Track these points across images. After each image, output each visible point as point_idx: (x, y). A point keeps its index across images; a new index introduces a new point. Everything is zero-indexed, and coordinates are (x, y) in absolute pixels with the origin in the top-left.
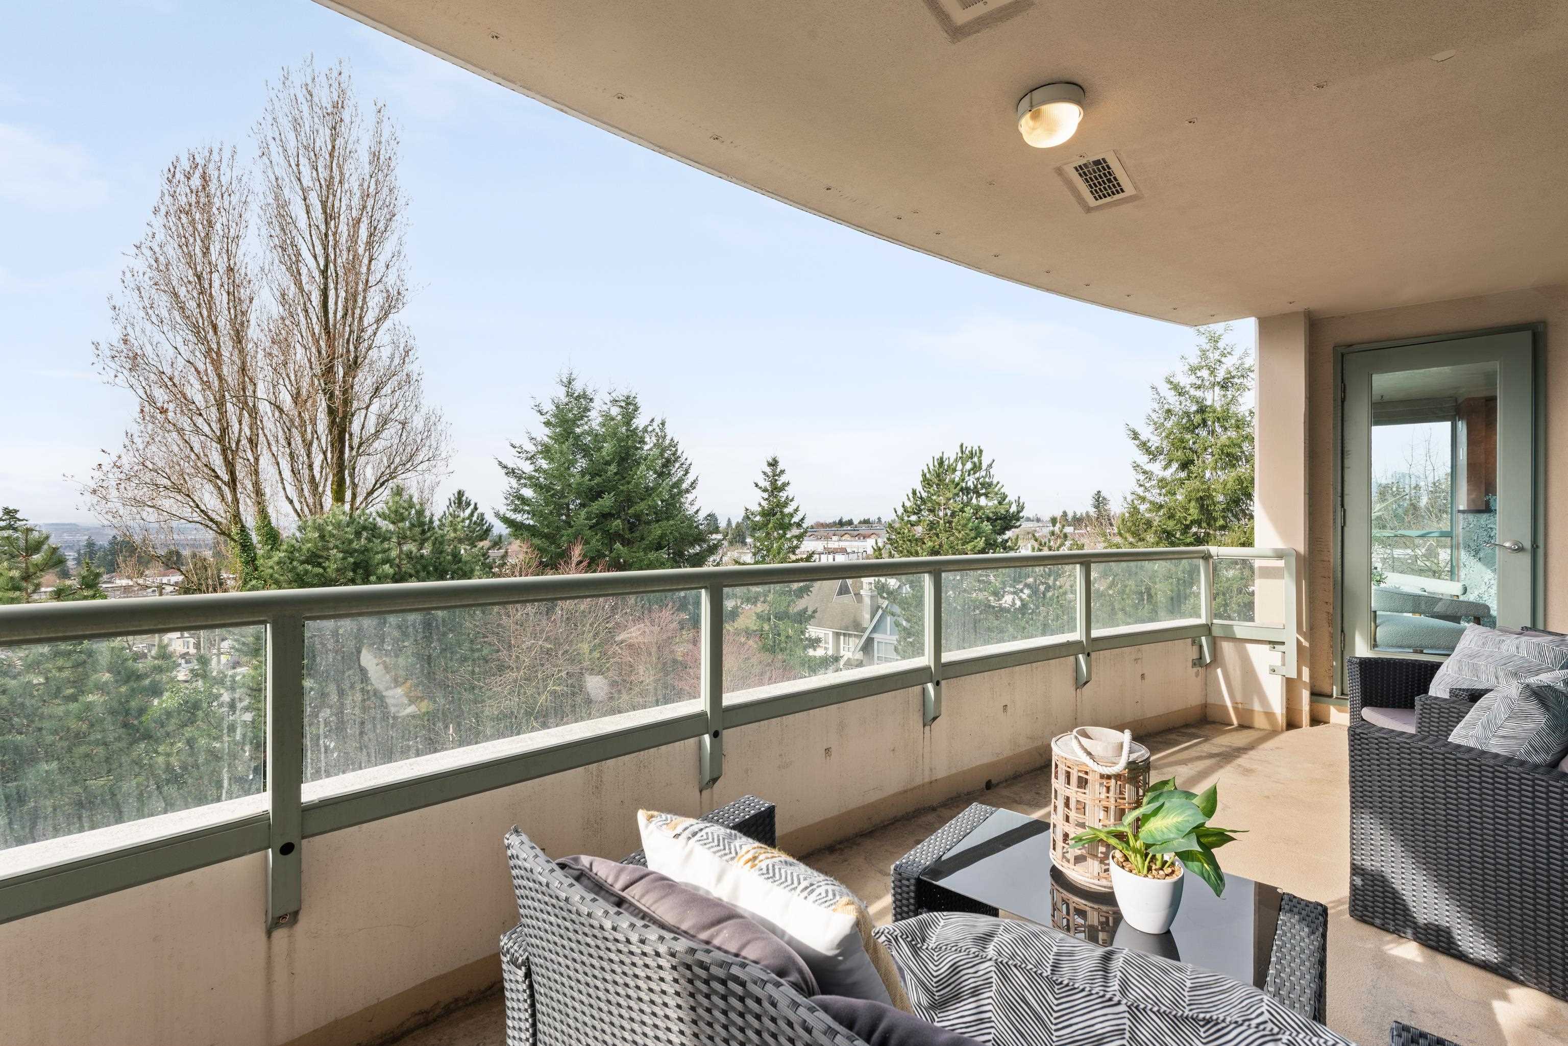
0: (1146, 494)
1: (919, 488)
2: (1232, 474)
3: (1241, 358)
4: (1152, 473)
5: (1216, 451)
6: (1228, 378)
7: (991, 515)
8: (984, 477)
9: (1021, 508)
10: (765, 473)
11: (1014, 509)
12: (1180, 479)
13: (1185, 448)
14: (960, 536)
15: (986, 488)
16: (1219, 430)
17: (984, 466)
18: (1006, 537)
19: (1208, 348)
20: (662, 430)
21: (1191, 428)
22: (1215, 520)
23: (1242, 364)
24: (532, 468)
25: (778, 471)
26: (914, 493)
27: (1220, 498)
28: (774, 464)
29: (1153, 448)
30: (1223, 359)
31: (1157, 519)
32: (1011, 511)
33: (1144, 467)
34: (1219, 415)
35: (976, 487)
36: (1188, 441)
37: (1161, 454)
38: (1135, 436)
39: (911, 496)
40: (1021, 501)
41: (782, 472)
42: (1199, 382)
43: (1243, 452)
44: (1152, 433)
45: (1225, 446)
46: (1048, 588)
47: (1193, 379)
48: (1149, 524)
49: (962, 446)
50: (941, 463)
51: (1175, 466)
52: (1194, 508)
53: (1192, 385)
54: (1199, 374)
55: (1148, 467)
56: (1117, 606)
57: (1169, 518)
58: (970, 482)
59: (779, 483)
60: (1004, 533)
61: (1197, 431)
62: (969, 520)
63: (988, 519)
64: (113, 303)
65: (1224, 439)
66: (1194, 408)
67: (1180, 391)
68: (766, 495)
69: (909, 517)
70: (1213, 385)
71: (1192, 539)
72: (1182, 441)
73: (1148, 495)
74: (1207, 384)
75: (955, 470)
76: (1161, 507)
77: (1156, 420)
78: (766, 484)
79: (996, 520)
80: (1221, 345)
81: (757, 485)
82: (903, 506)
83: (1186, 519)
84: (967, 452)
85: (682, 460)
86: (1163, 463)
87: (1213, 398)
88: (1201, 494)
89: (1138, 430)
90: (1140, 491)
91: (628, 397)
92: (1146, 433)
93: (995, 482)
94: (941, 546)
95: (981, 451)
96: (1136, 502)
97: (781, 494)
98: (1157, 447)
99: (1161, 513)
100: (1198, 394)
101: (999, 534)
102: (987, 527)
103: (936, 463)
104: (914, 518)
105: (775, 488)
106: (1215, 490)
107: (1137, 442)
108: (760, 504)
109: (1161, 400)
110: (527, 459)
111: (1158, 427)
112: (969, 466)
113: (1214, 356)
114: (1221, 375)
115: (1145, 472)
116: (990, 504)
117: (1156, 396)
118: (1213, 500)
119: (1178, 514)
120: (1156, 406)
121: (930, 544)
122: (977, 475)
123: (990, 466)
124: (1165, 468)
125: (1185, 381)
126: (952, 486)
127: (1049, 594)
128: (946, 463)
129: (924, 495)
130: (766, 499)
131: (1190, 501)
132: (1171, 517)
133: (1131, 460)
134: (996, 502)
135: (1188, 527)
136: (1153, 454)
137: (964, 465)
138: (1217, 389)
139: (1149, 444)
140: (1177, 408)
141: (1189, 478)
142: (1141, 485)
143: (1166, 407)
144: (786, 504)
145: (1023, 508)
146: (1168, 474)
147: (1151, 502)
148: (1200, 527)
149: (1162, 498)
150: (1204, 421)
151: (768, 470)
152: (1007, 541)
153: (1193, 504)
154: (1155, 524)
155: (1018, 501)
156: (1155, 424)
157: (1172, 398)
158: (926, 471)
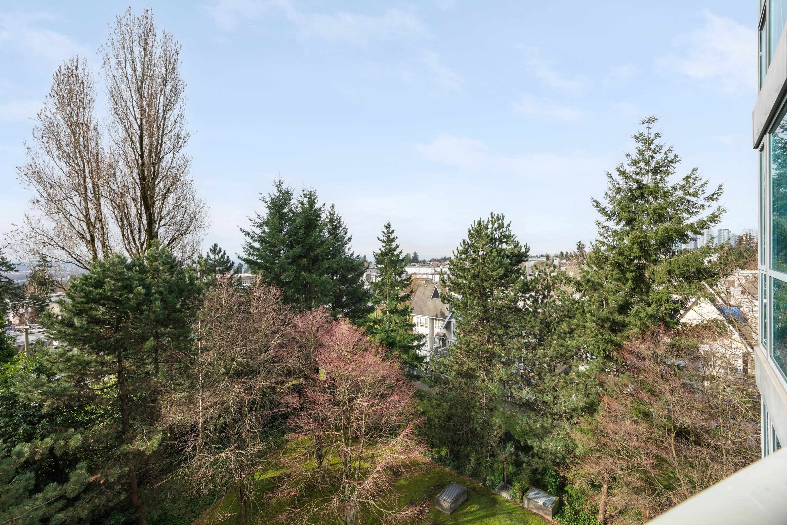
0: (605, 240)
1: (467, 239)
2: (661, 227)
3: (666, 154)
4: (609, 228)
5: (650, 212)
6: (657, 167)
7: (509, 254)
8: (505, 232)
9: (527, 250)
10: (383, 232)
11: (523, 250)
12: (627, 231)
13: (629, 211)
14: (490, 266)
15: (506, 238)
16: (651, 200)
17: (505, 225)
18: (519, 267)
19: (644, 148)
20: (333, 210)
21: (634, 198)
22: (650, 256)
23: (667, 158)
24: (260, 231)
25: (391, 230)
26: (464, 242)
27: (653, 242)
28: (388, 227)
29: (609, 212)
30: (654, 155)
31: (612, 255)
32: (522, 251)
33: (604, 224)
34: (652, 190)
35: (500, 238)
36: (632, 207)
37: (614, 216)
38: (598, 204)
39: (462, 243)
40: (528, 246)
41: (393, 231)
42: (639, 171)
43: (668, 213)
44: (609, 203)
45: (656, 209)
46: (544, 297)
47: (634, 169)
48: (607, 258)
49: (492, 214)
50: (479, 223)
51: (623, 223)
52: (636, 248)
53: (633, 172)
54: (638, 165)
55: (606, 224)
56: (586, 310)
57: (620, 255)
58: (497, 234)
59: (391, 237)
60: (518, 265)
61: (637, 201)
62: (495, 257)
63: (508, 257)
64: (27, 145)
65: (655, 204)
66: (635, 186)
67: (626, 176)
68: (384, 244)
69: (461, 256)
70: (648, 172)
71: (635, 268)
72: (627, 207)
73: (606, 241)
74: (644, 171)
75: (487, 228)
76: (614, 248)
77: (611, 195)
78: (385, 239)
79: (513, 257)
80: (653, 146)
81: (379, 239)
82: (457, 249)
83: (631, 256)
84: (495, 217)
85: (344, 226)
86: (616, 221)
87: (647, 180)
88: (641, 239)
89: (599, 201)
90: (601, 238)
91: (311, 192)
92: (604, 203)
93: (512, 235)
94: (479, 272)
95: (503, 217)
96: (598, 245)
97: (392, 244)
98: (612, 211)
99: (615, 252)
100: (638, 177)
101: (515, 265)
102: (507, 261)
103: (476, 224)
104: (463, 256)
105: (389, 240)
106: (650, 237)
107: (599, 209)
108: (380, 249)
109: (614, 182)
110: (257, 227)
111: (612, 199)
112: (496, 225)
113: (648, 153)
114: (653, 165)
115: (604, 227)
116: (509, 247)
117: (610, 180)
118: (649, 243)
119: (625, 253)
120: (611, 186)
121: (473, 271)
122: (501, 231)
123: (509, 225)
124: (617, 224)
125: (630, 170)
126: (485, 237)
127: (545, 301)
128: (482, 224)
129: (470, 242)
130: (384, 247)
131: (633, 244)
132: (621, 254)
133: (595, 221)
134: (513, 246)
135: (632, 261)
136: (609, 216)
137: (493, 225)
138: (650, 174)
139: (607, 210)
140: (624, 187)
141: (632, 229)
142: (601, 235)
143: (617, 186)
144: (395, 249)
145: (529, 250)
146: (619, 228)
147: (607, 245)
148: (640, 260)
149: (615, 243)
150: (642, 195)
151: (385, 230)
152: (520, 269)
153: (635, 246)
154: (611, 258)
155: (526, 246)
156: (610, 198)
157: (620, 180)
158: (471, 229)
